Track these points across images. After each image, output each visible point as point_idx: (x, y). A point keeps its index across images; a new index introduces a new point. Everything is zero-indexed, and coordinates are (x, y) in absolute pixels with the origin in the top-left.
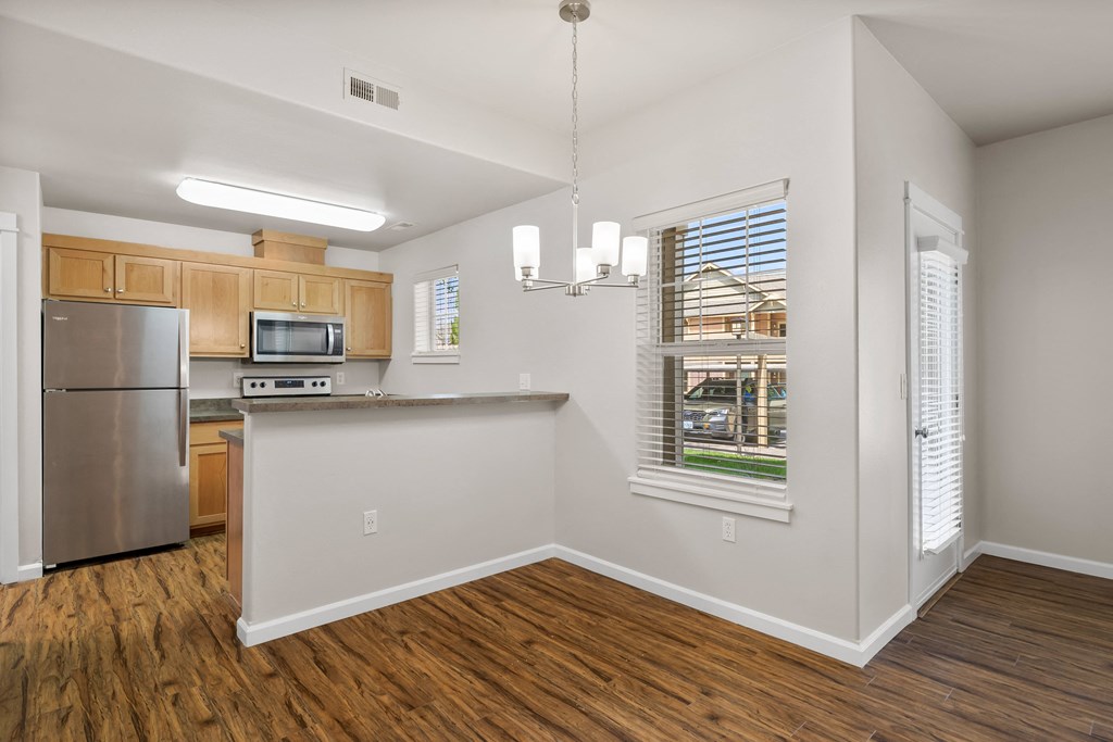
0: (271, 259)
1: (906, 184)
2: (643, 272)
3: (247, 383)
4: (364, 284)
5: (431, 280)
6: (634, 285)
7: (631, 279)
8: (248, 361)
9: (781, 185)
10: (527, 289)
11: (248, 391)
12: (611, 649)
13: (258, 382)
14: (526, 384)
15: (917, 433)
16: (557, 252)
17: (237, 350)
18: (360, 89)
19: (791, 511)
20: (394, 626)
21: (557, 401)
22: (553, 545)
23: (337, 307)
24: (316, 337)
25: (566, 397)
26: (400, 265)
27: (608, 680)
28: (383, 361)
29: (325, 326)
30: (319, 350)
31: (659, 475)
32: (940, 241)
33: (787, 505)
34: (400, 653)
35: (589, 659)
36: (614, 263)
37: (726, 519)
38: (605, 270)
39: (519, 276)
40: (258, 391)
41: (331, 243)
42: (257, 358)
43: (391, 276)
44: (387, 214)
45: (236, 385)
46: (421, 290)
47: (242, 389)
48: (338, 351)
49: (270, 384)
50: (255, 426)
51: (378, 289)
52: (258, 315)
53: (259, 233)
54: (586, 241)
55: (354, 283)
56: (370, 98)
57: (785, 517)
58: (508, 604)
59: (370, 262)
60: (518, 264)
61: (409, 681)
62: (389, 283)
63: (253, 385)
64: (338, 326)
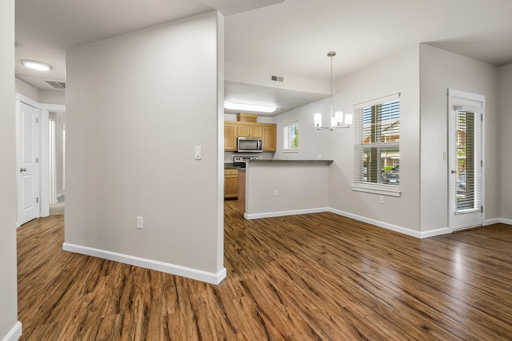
0: (242, 122)
1: (448, 89)
2: (351, 124)
3: (235, 158)
4: (268, 128)
5: (289, 126)
6: (348, 127)
7: (347, 126)
8: (236, 152)
9: (398, 95)
10: (318, 129)
11: (236, 161)
12: (342, 228)
13: (238, 158)
14: (319, 158)
15: (453, 172)
16: (326, 120)
17: (234, 148)
18: (274, 78)
19: (400, 193)
20: (282, 220)
21: (329, 163)
22: (328, 208)
23: (260, 135)
24: (254, 145)
25: (332, 161)
26: (278, 121)
27: (340, 233)
28: (273, 152)
29: (257, 141)
30: (255, 148)
31: (361, 184)
32: (463, 107)
33: (399, 191)
34: (284, 224)
35: (335, 229)
36: (341, 122)
37: (381, 196)
38: (339, 124)
39: (316, 126)
40: (238, 161)
41: (258, 115)
42: (239, 151)
43: (276, 125)
44: (277, 107)
45: (233, 159)
46: (286, 129)
47: (234, 160)
48: (261, 149)
49: (241, 159)
50: (249, 165)
51: (272, 130)
52: (239, 138)
53: (239, 114)
54: (334, 116)
55: (265, 127)
56: (276, 80)
57: (398, 195)
58: (313, 219)
59: (269, 121)
60: (316, 123)
61: (287, 228)
62: (276, 127)
63: (237, 159)
64: (261, 141)
